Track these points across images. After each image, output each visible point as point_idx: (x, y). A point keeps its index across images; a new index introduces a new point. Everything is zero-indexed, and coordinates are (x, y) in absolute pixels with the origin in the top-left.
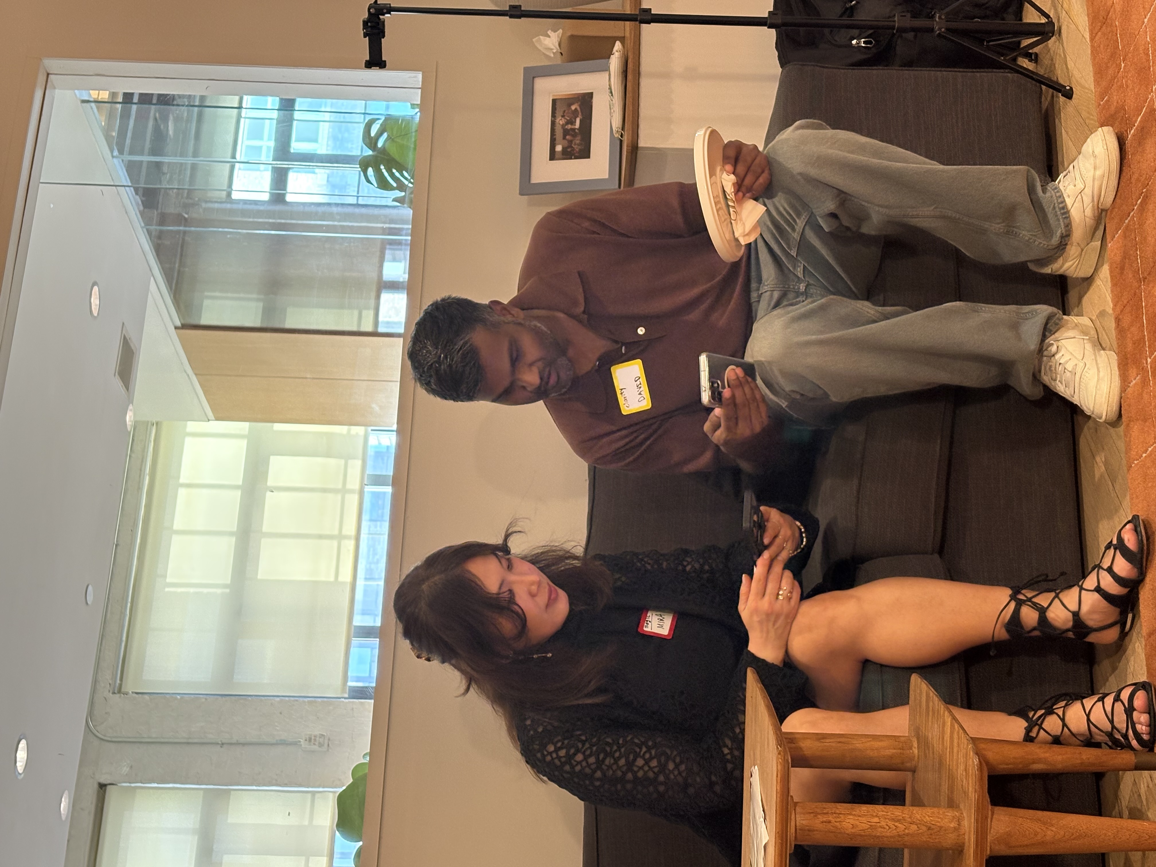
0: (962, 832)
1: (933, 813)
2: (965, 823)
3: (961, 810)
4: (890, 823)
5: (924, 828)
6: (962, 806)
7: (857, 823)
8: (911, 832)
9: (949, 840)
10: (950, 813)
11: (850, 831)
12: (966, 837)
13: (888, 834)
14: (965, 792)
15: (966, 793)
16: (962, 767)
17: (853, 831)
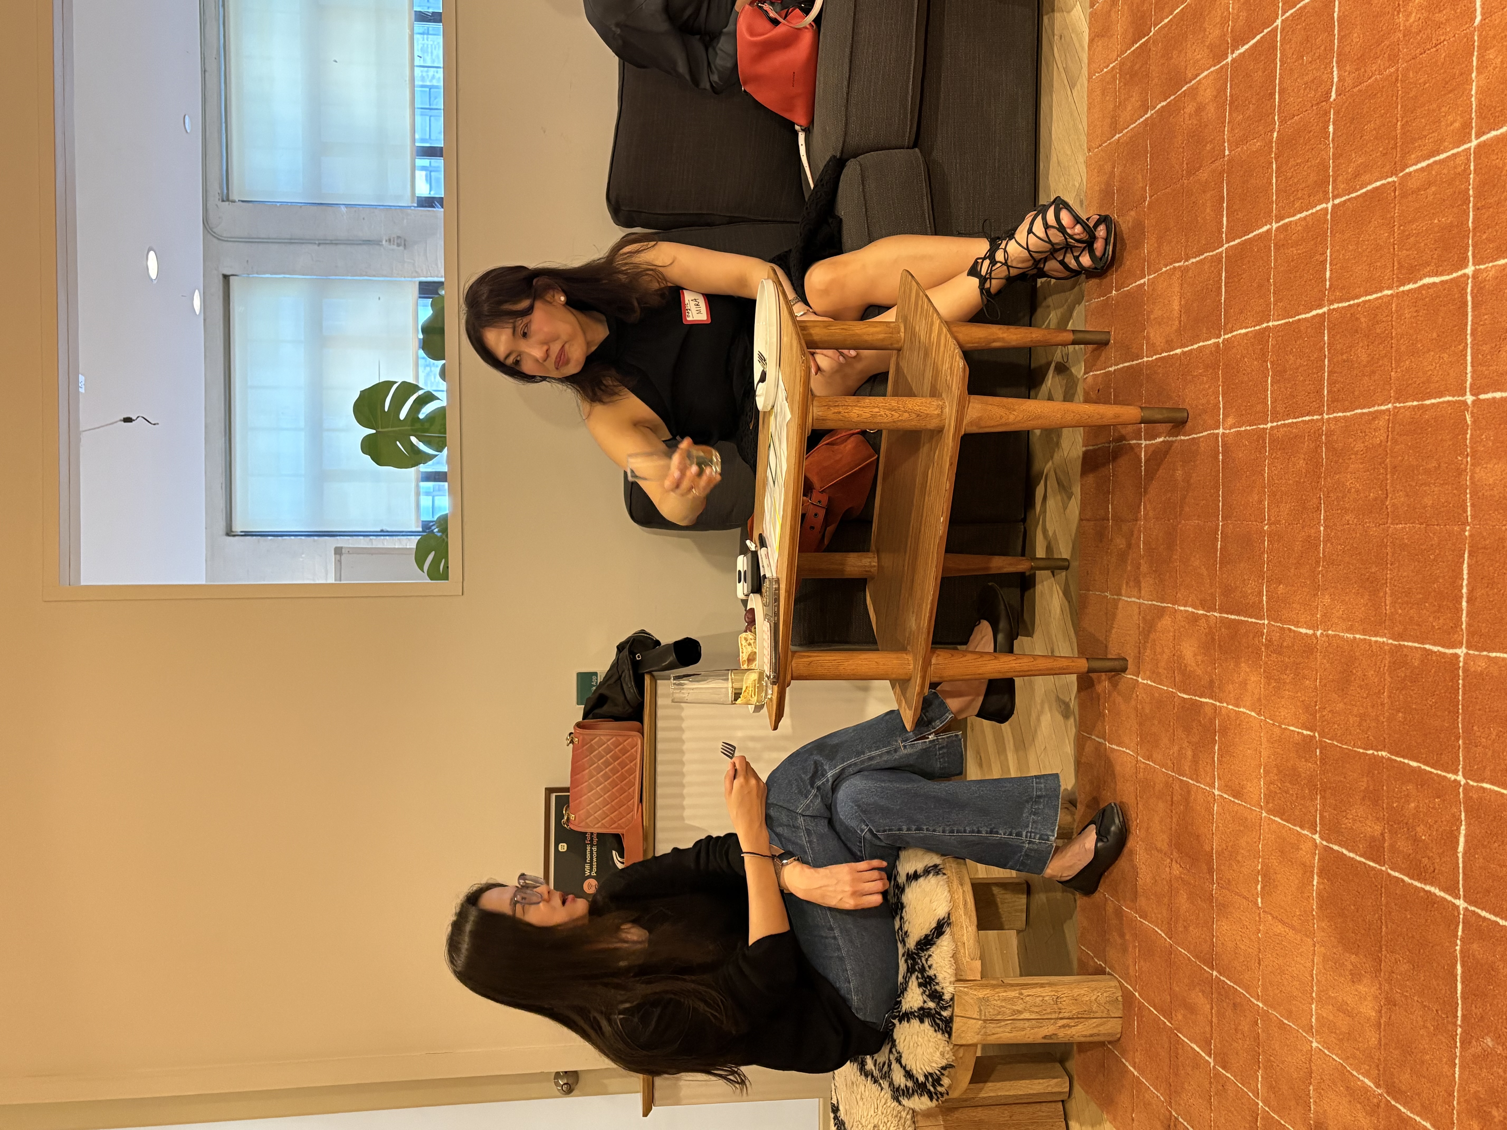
0: (944, 417)
1: (922, 403)
2: (947, 410)
3: (943, 399)
4: (888, 412)
5: (914, 416)
6: (944, 395)
7: (861, 412)
8: (903, 418)
9: (933, 424)
10: (935, 402)
11: (856, 419)
12: (947, 421)
13: (885, 421)
14: (948, 386)
15: (949, 388)
16: (947, 366)
17: (859, 419)
